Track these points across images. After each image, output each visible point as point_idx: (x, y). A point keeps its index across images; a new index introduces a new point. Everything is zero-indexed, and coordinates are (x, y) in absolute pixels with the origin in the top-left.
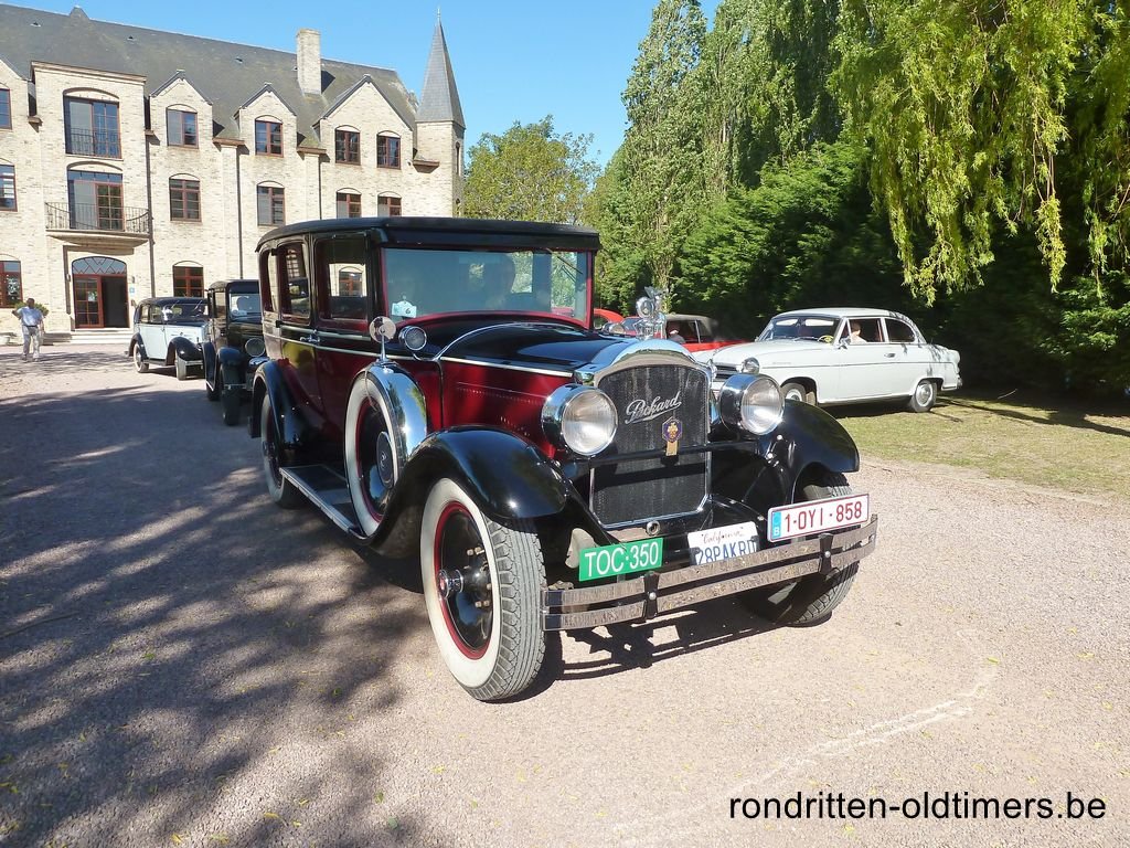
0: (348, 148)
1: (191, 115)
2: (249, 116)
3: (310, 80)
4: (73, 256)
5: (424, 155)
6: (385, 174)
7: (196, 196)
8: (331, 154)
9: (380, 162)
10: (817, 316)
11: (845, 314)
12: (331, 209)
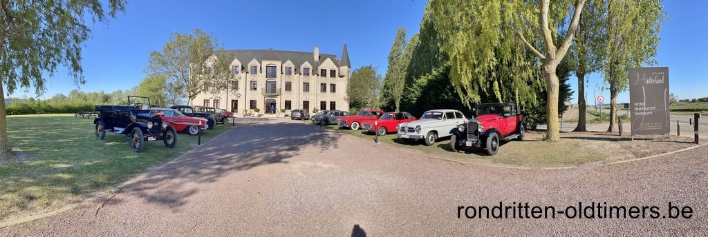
0: (324, 73)
1: (290, 68)
2: (302, 67)
3: (316, 58)
4: (266, 99)
5: (342, 74)
6: (332, 79)
7: (290, 85)
8: (320, 74)
9: (331, 76)
10: (437, 112)
11: (445, 111)
12: (319, 87)
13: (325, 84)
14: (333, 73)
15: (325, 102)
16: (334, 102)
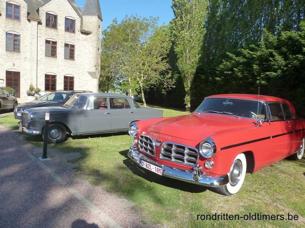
0: (52, 21)
5: (86, 29)
6: (68, 34)
8: (44, 22)
9: (66, 29)
12: (43, 47)
13: (55, 43)
14: (70, 26)
15: (54, 77)
16: (72, 78)
